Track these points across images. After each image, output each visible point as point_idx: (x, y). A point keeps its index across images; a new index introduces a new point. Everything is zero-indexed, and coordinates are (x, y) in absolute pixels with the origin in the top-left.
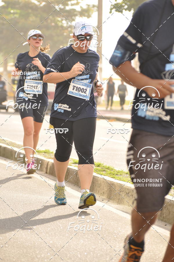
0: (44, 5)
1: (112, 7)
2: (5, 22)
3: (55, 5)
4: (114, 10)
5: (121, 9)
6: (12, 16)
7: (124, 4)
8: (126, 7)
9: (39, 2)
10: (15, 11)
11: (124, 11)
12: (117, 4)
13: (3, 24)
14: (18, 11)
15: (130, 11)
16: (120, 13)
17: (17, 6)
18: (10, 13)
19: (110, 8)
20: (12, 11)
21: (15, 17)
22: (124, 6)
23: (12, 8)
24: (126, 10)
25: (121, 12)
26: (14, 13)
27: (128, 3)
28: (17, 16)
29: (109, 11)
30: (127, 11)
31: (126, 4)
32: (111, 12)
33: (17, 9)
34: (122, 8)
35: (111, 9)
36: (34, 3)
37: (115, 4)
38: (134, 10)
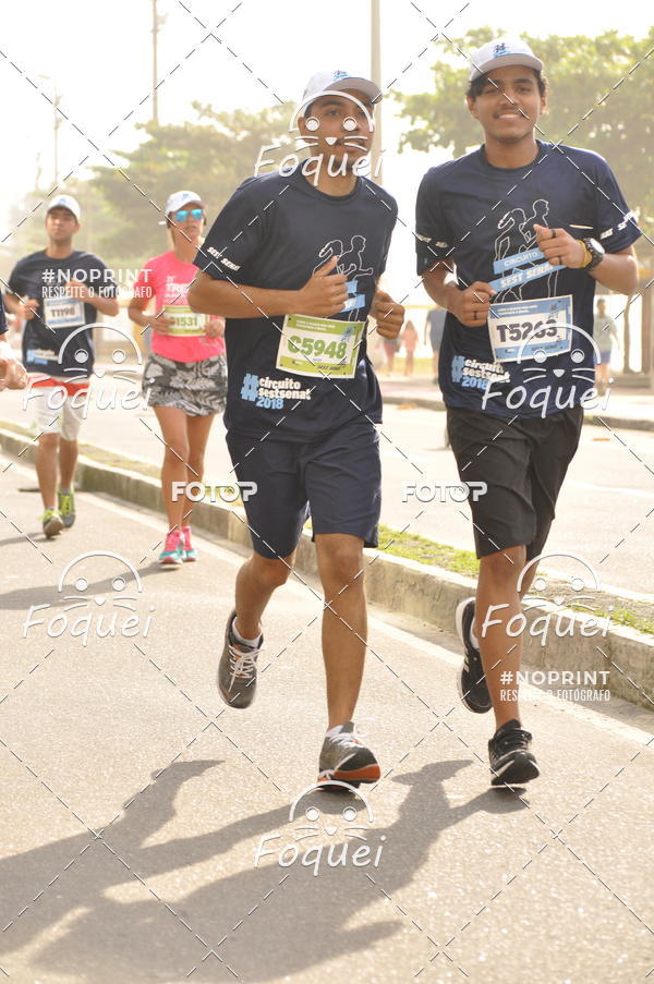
0: (246, 139)
1: (404, 139)
2: (154, 180)
3: (270, 137)
4: (408, 146)
5: (425, 144)
6: (172, 166)
7: (431, 132)
8: (437, 138)
9: (232, 129)
10: (178, 153)
11: (432, 147)
12: (416, 131)
13: (150, 185)
14: (185, 154)
15: (446, 146)
16: (423, 152)
17: (182, 142)
18: (166, 158)
19: (398, 141)
20: (170, 154)
21: (179, 168)
22: (431, 137)
23: (171, 147)
24: (436, 144)
25: (427, 150)
26: (174, 159)
27: (442, 129)
28: (182, 164)
29: (398, 147)
30: (440, 148)
31: (436, 131)
32: (400, 151)
33: (181, 148)
34: (429, 140)
35: (401, 144)
36: (222, 135)
37: (410, 133)
38: (455, 145)
